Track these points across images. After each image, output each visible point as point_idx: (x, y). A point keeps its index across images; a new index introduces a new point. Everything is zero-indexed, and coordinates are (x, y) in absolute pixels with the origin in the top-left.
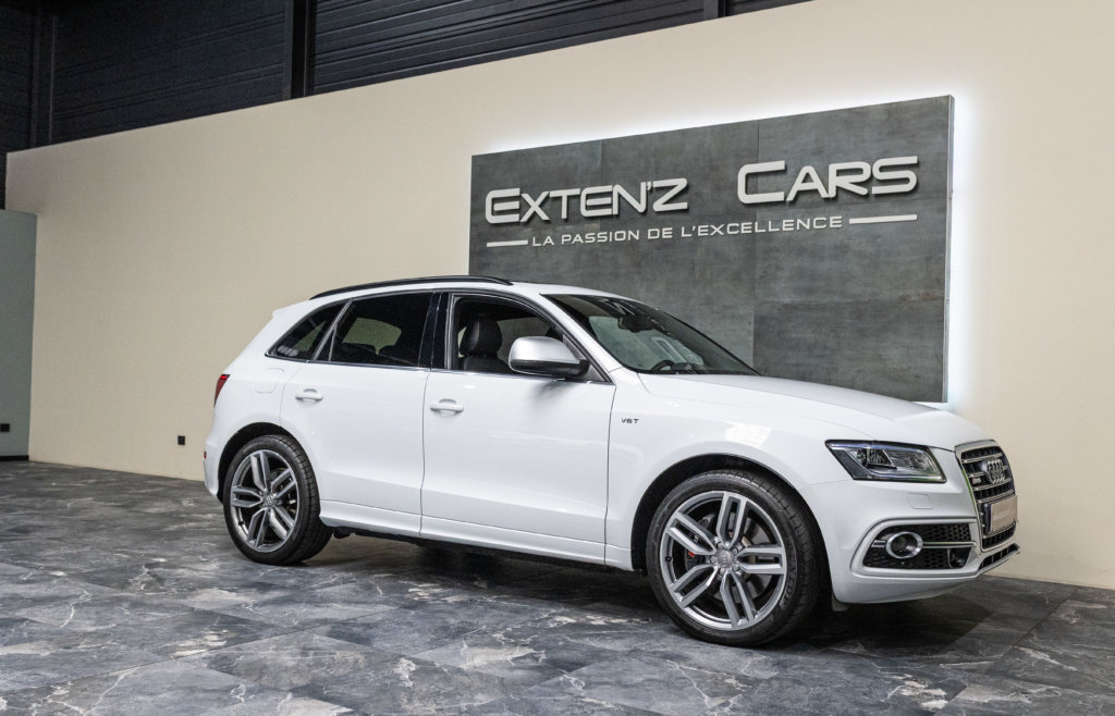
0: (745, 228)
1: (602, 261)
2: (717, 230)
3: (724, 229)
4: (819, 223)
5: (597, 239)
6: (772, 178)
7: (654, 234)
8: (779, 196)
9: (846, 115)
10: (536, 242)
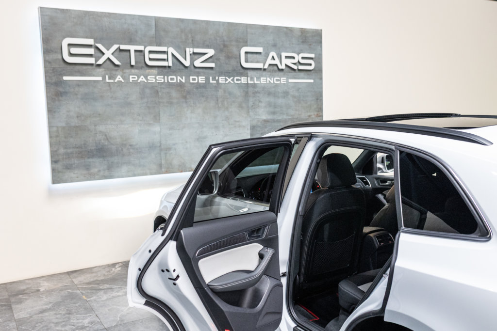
0: (244, 80)
1: (160, 94)
2: (230, 80)
3: (233, 80)
4: (277, 80)
5: (156, 80)
7: (194, 79)
8: (261, 66)
9: (285, 29)
10: (110, 78)
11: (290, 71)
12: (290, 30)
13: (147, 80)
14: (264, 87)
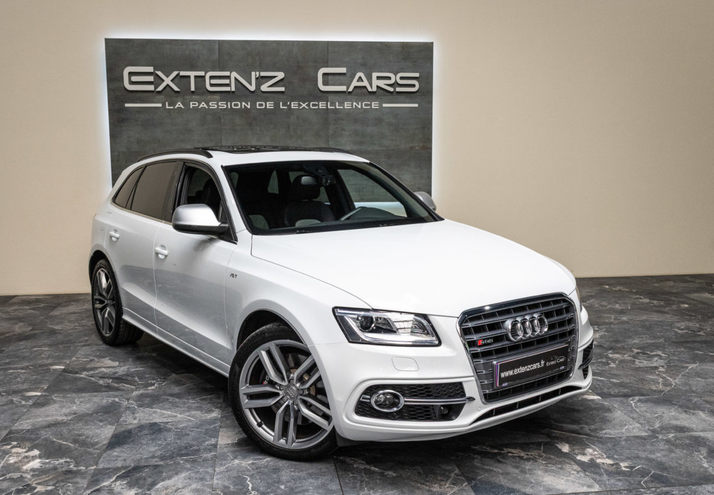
0: (322, 105)
1: (222, 121)
2: (304, 105)
3: (308, 105)
4: (366, 105)
5: (218, 106)
6: (337, 77)
7: (261, 105)
8: (343, 88)
9: (379, 45)
10: (170, 105)
11: (385, 93)
12: (386, 45)
13: (209, 106)
14: (349, 113)
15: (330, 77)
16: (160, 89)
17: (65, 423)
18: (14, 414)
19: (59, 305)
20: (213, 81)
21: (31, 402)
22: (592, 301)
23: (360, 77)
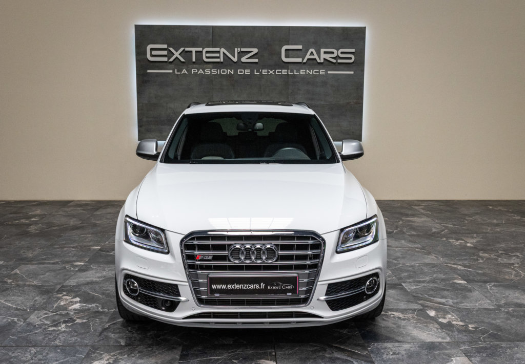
0: (284, 72)
1: (214, 82)
2: (271, 72)
3: (274, 72)
4: (316, 72)
5: (211, 72)
6: (296, 52)
7: (241, 72)
8: (300, 60)
9: (326, 29)
10: (177, 72)
11: (330, 64)
12: (331, 29)
13: (204, 72)
14: (303, 78)
15: (290, 52)
16: (171, 60)
17: (98, 282)
18: (66, 275)
19: (101, 207)
20: (208, 55)
21: (77, 269)
22: (477, 216)
23: (312, 52)
